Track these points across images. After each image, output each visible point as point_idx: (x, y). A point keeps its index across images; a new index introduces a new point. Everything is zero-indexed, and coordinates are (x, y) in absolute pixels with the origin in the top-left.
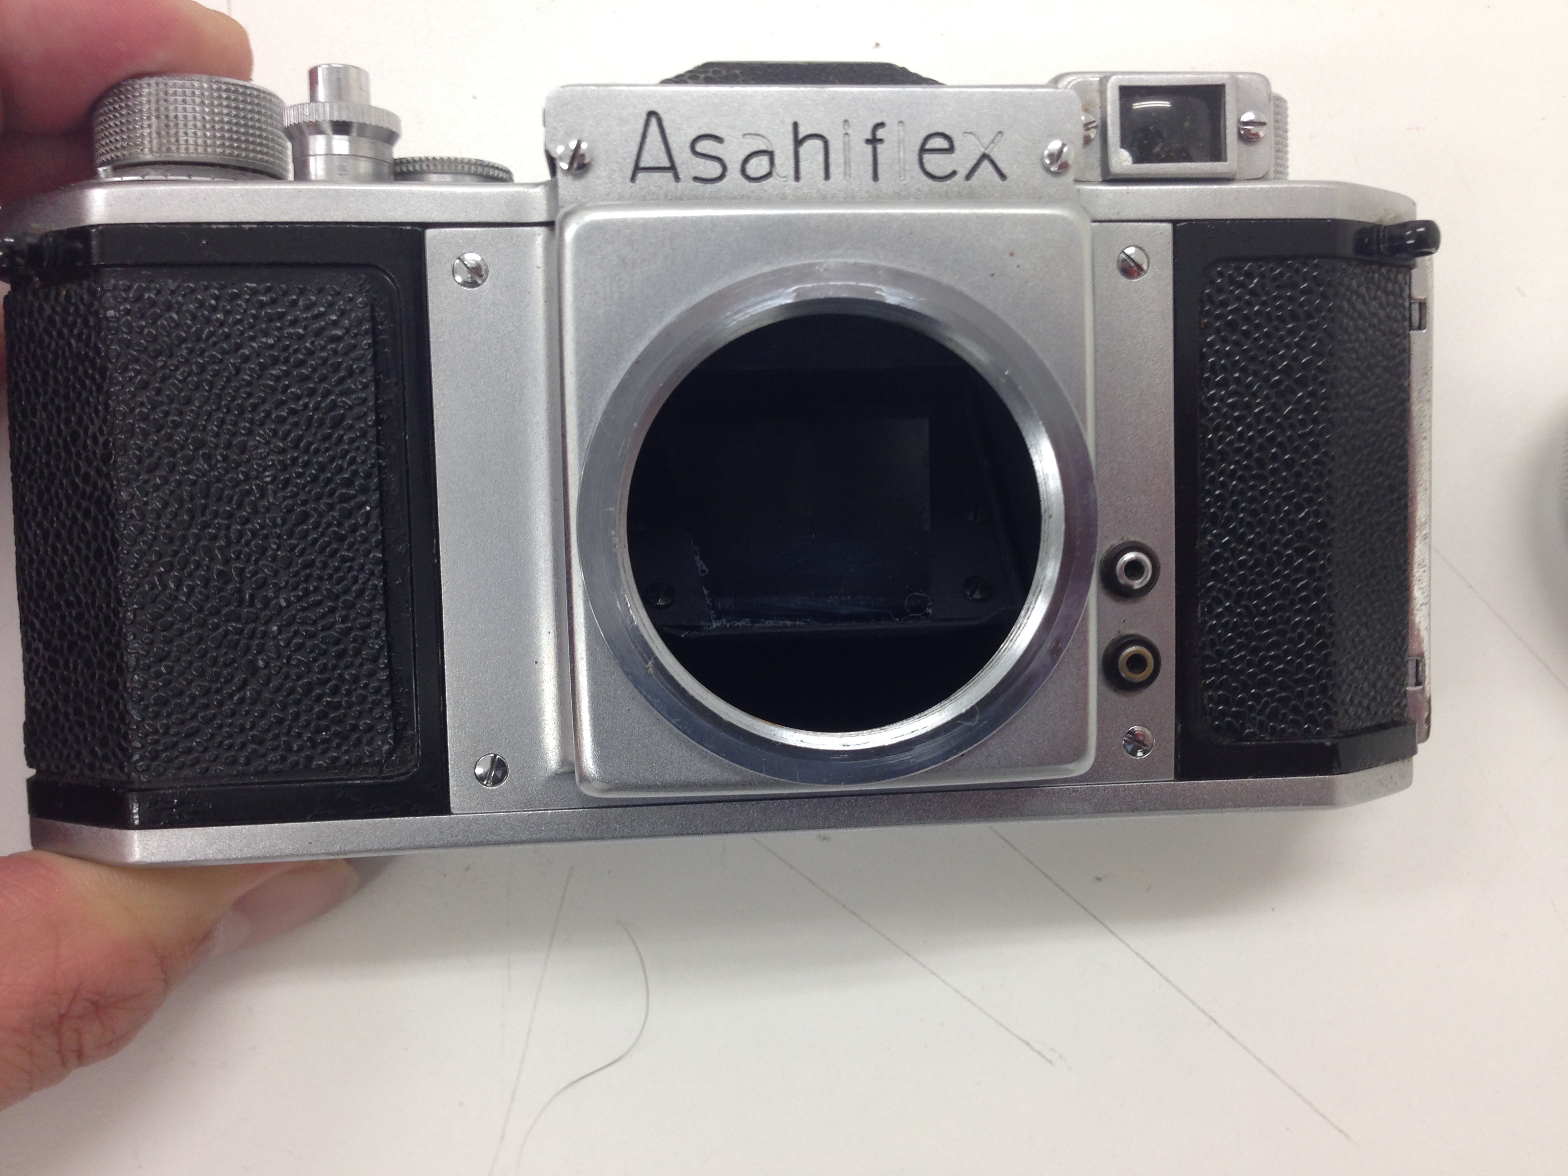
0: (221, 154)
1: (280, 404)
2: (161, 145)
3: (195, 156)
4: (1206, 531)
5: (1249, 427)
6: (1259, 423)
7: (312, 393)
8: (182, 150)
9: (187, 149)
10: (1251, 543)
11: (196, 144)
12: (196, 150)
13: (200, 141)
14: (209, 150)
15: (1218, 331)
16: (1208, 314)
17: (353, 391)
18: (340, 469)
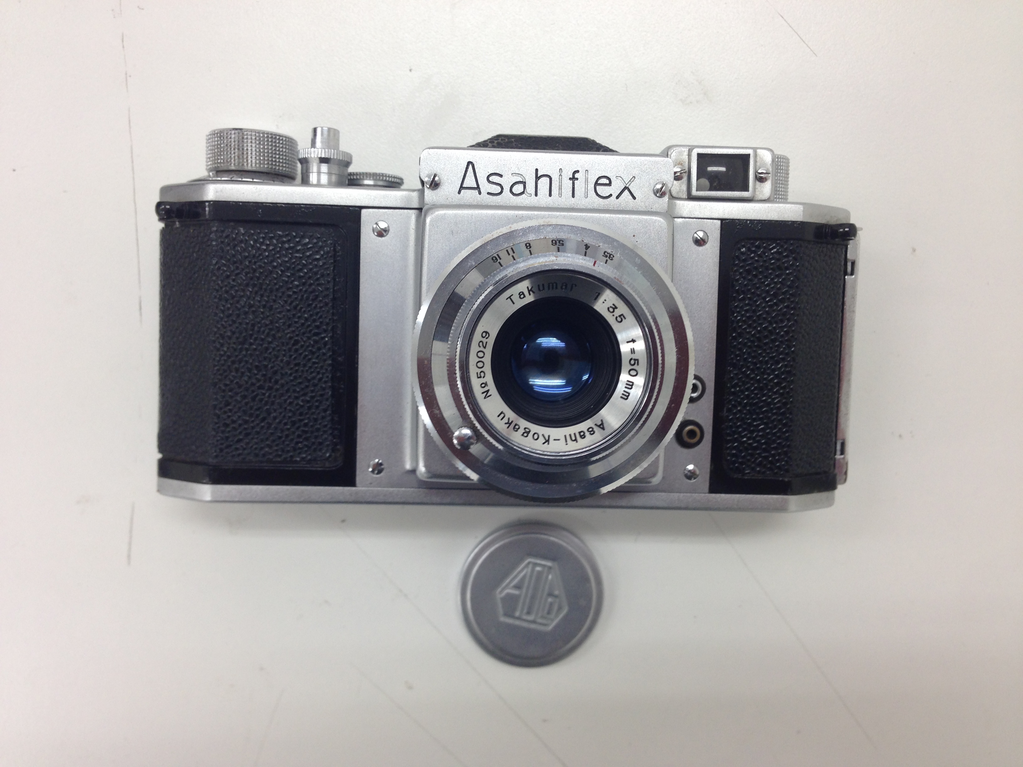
0: (267, 168)
1: (289, 289)
2: (239, 163)
3: (255, 168)
4: (730, 371)
5: (754, 321)
6: (759, 320)
7: (304, 284)
8: (249, 165)
9: (251, 165)
10: (752, 379)
11: (256, 163)
12: (256, 165)
13: (257, 162)
14: (262, 166)
15: (741, 273)
16: (737, 265)
17: (323, 284)
18: (314, 321)
